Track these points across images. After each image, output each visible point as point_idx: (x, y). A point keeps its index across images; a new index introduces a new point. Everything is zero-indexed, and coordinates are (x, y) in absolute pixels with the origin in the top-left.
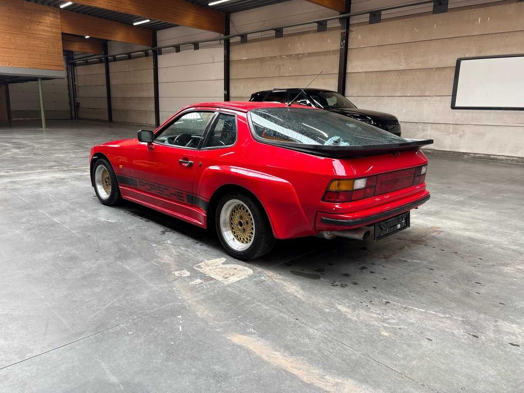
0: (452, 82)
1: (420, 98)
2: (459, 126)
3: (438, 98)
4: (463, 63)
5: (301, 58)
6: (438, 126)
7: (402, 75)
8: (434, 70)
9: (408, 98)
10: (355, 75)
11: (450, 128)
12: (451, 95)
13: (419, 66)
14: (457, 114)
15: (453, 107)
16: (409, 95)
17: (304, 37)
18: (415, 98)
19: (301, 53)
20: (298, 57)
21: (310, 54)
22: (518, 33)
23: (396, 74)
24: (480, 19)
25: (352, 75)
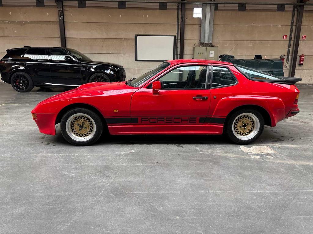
0: (134, 47)
1: (118, 55)
2: (140, 70)
3: (128, 55)
4: (138, 37)
5: (24, 24)
6: (130, 70)
7: (105, 41)
8: (123, 39)
9: (111, 55)
10: (72, 39)
11: (136, 71)
12: (135, 53)
13: (115, 37)
14: (139, 64)
15: (136, 60)
16: (111, 53)
17: (25, 9)
18: (115, 55)
19: (24, 20)
20: (21, 23)
21: (32, 22)
22: (161, 25)
23: (101, 41)
24: (143, 15)
25: (71, 39)
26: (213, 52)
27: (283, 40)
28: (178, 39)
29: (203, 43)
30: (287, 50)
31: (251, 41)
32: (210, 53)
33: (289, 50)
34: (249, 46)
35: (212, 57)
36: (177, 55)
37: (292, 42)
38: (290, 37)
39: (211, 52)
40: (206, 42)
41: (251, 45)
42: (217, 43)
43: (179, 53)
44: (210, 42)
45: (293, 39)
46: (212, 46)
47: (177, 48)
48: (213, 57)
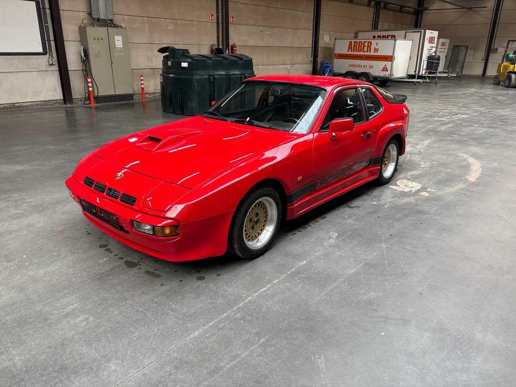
26: (120, 38)
27: (210, 21)
28: (44, 9)
29: (98, 20)
30: (216, 37)
31: (171, 20)
32: (116, 40)
33: (218, 37)
34: (170, 28)
35: (120, 47)
36: (49, 40)
37: (220, 25)
38: (218, 17)
39: (116, 38)
40: (102, 17)
41: (172, 28)
42: (120, 20)
43: (52, 38)
44: (111, 17)
45: (220, 21)
46: (116, 26)
47: (47, 27)
48: (122, 47)
